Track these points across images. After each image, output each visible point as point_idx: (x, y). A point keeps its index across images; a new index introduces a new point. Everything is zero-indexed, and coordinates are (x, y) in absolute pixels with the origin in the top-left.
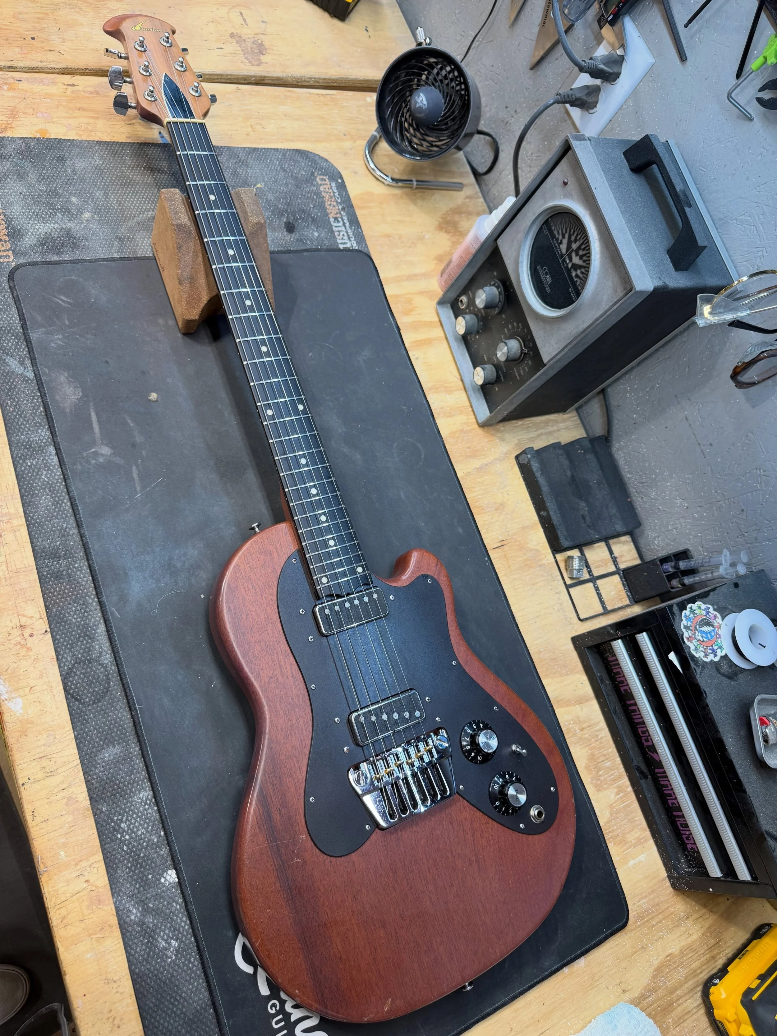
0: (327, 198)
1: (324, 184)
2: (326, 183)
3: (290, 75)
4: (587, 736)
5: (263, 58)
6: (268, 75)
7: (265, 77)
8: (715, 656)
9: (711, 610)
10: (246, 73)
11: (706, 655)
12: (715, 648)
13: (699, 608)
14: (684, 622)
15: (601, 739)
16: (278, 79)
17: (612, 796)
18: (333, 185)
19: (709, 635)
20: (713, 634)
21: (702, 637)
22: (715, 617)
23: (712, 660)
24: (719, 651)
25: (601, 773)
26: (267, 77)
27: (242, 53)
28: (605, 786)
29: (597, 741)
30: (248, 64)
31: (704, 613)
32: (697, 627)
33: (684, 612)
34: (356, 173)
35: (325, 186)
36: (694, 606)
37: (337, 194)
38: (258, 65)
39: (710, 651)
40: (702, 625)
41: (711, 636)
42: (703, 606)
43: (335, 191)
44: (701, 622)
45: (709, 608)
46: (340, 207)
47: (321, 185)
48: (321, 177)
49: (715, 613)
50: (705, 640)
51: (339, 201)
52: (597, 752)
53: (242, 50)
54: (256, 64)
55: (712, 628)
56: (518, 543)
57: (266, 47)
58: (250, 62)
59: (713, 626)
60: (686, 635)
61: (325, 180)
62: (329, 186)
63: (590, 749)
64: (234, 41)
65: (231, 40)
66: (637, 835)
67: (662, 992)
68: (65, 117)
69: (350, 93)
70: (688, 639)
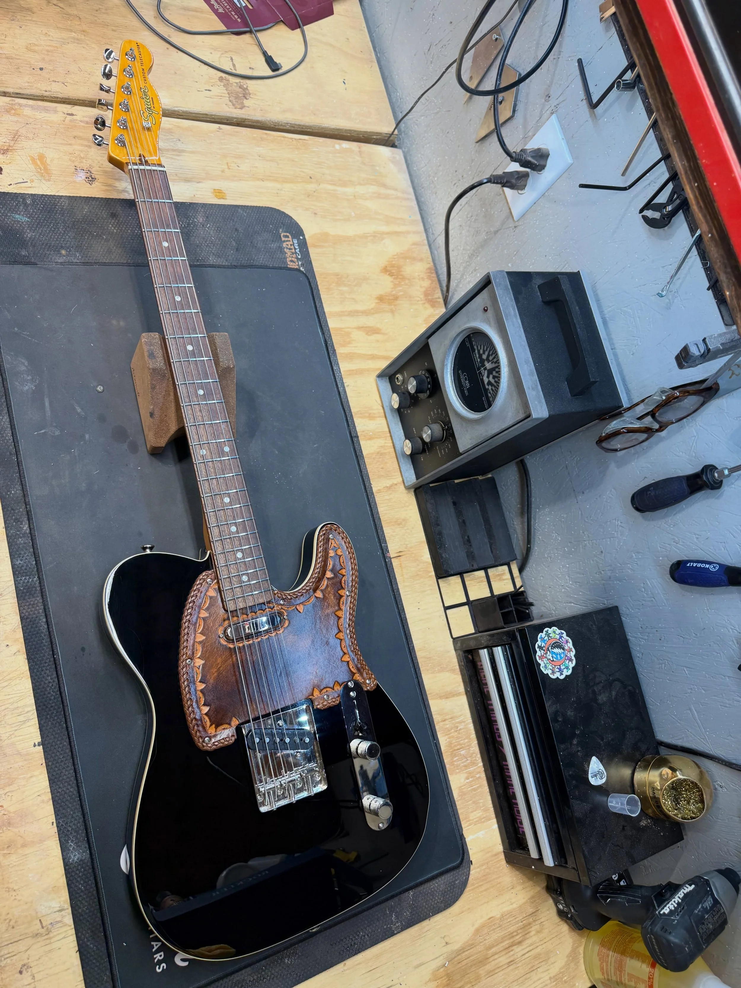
0: (289, 254)
1: (287, 241)
2: (289, 239)
3: (268, 119)
4: (448, 726)
5: (247, 103)
6: (249, 118)
7: (246, 119)
8: (561, 674)
9: (565, 635)
10: (228, 115)
11: (553, 673)
12: (562, 667)
13: (554, 632)
14: (539, 643)
15: (460, 730)
16: (258, 122)
17: (463, 780)
18: (295, 241)
19: (558, 656)
20: (562, 655)
21: (552, 657)
22: (567, 642)
23: (558, 678)
24: (565, 670)
25: (455, 759)
26: (248, 119)
27: (228, 95)
28: (457, 771)
29: (456, 731)
30: (231, 107)
31: (558, 637)
32: (550, 648)
33: (541, 634)
34: (315, 214)
35: (287, 243)
36: (550, 630)
37: (298, 251)
38: (241, 108)
39: (558, 670)
40: (554, 647)
41: (561, 658)
42: (558, 631)
43: (297, 247)
44: (554, 644)
45: (562, 634)
46: (300, 263)
47: (284, 241)
48: (285, 234)
49: (568, 638)
50: (555, 660)
51: (299, 257)
52: (454, 741)
53: (228, 93)
54: (238, 107)
55: (562, 651)
56: (413, 555)
57: (251, 92)
58: (233, 105)
59: (563, 649)
60: (539, 653)
61: (288, 237)
62: (291, 243)
63: (449, 738)
64: (222, 84)
65: (219, 83)
66: (479, 815)
67: (480, 948)
68: (62, 144)
69: (321, 140)
70: (540, 657)
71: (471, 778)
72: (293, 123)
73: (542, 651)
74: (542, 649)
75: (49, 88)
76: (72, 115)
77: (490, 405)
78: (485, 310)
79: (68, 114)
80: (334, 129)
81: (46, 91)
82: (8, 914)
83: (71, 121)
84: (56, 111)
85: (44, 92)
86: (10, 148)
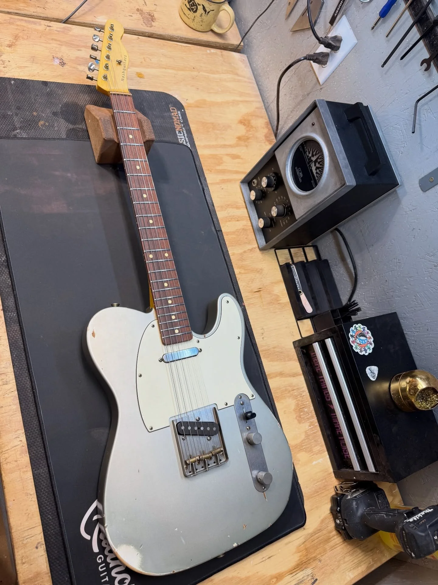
0: (175, 120)
1: (174, 112)
2: (175, 111)
3: (167, 34)
4: (296, 394)
5: (153, 24)
6: (155, 33)
7: (154, 33)
8: (366, 352)
9: (366, 329)
11: (361, 351)
12: (366, 348)
13: (360, 327)
14: (351, 333)
15: (303, 396)
16: (161, 35)
17: (307, 427)
18: (179, 112)
20: (366, 341)
21: (360, 342)
22: (368, 333)
23: (364, 354)
24: (368, 350)
25: (302, 414)
26: (155, 34)
27: (142, 19)
28: (303, 421)
29: (301, 397)
30: (145, 25)
31: (362, 330)
32: (358, 336)
34: (198, 89)
35: (174, 113)
36: (357, 326)
37: (181, 118)
38: (150, 27)
39: (364, 350)
40: (361, 336)
41: (365, 342)
42: (362, 326)
43: (180, 116)
44: (360, 334)
45: (365, 328)
46: (182, 125)
47: (172, 112)
48: (173, 108)
49: (368, 331)
50: (361, 343)
51: (182, 122)
52: (300, 403)
53: (143, 18)
54: (149, 26)
55: (366, 338)
56: (268, 291)
57: (156, 18)
58: (146, 25)
59: (366, 337)
60: (351, 340)
61: (175, 110)
62: (177, 113)
63: (297, 401)
64: (139, 13)
65: (137, 12)
66: (318, 449)
67: (324, 532)
68: (44, 43)
69: (199, 47)
70: (352, 342)
71: (312, 425)
72: (182, 36)
73: (353, 338)
74: (353, 337)
75: (35, 10)
76: (50, 26)
77: (316, 184)
78: (313, 125)
79: (47, 26)
80: (206, 41)
81: (34, 12)
82: (27, 510)
83: (50, 30)
84: (40, 25)
85: (32, 13)
86: (14, 44)
